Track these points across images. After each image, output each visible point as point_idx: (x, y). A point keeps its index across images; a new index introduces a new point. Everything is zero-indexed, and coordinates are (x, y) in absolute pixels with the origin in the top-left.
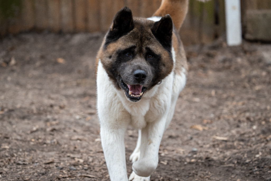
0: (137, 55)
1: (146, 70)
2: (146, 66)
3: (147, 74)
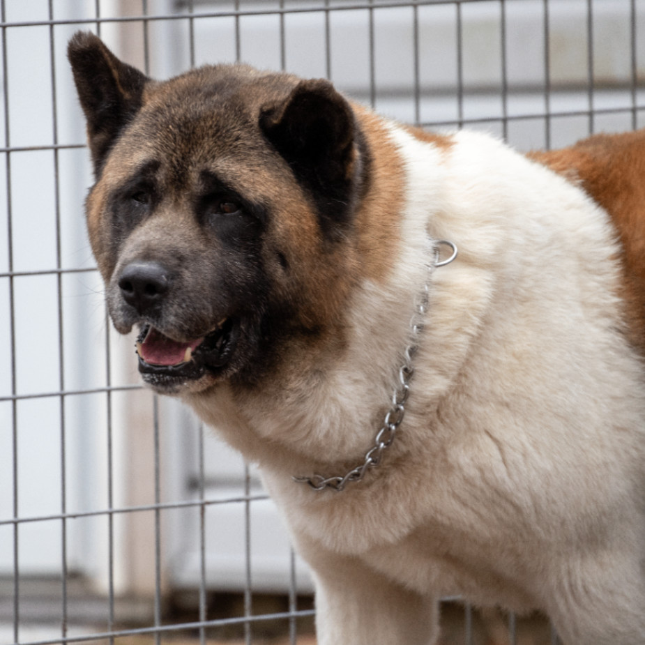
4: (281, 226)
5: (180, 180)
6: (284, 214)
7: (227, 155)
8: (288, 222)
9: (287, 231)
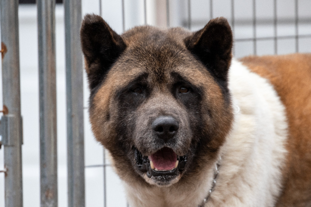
0: (155, 89)
1: (176, 116)
2: (176, 108)
3: (178, 123)
4: (208, 97)
5: (161, 79)
6: (209, 91)
7: (181, 65)
8: (211, 94)
9: (212, 99)
